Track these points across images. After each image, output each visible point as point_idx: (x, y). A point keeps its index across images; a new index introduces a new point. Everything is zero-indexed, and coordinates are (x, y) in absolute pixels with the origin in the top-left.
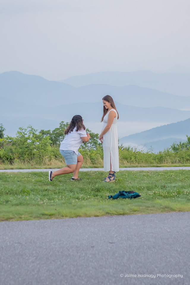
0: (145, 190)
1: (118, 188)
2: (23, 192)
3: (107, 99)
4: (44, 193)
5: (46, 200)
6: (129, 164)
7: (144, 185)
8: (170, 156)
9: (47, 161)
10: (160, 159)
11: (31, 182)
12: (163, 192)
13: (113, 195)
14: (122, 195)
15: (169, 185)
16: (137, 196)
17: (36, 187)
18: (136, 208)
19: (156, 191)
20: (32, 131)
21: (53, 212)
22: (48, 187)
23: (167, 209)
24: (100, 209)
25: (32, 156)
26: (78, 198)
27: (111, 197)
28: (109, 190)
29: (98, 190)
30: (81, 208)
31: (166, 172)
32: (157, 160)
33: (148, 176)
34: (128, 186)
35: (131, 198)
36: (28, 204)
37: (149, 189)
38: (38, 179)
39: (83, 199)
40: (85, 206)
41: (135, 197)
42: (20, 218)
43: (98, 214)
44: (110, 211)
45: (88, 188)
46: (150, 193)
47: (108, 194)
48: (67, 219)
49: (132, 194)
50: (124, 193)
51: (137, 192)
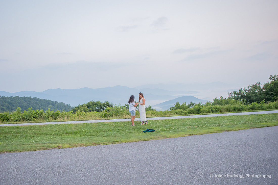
0: (157, 128)
1: (147, 127)
2: (109, 130)
3: (141, 94)
4: (118, 131)
5: (118, 134)
6: (154, 116)
7: (157, 126)
8: (168, 112)
9: (124, 116)
10: (165, 114)
11: (114, 126)
12: (164, 129)
13: (144, 130)
14: (148, 131)
15: (167, 125)
16: (154, 131)
17: (115, 128)
18: (152, 137)
19: (162, 128)
20: (120, 105)
21: (118, 140)
22: (120, 128)
23: (165, 137)
24: (137, 138)
25: (119, 114)
26: (131, 133)
27: (144, 131)
28: (143, 128)
29: (139, 129)
30: (130, 138)
31: (166, 120)
32: (164, 114)
33: (159, 122)
34: (151, 127)
35: (151, 132)
36: (110, 136)
37: (159, 127)
38: (116, 125)
39: (133, 132)
40: (132, 137)
41: (153, 131)
42: (104, 143)
43: (136, 141)
44: (142, 139)
45: (135, 128)
46: (159, 129)
47: (143, 130)
48: (123, 143)
49: (152, 130)
50: (149, 130)
51: (154, 129)
